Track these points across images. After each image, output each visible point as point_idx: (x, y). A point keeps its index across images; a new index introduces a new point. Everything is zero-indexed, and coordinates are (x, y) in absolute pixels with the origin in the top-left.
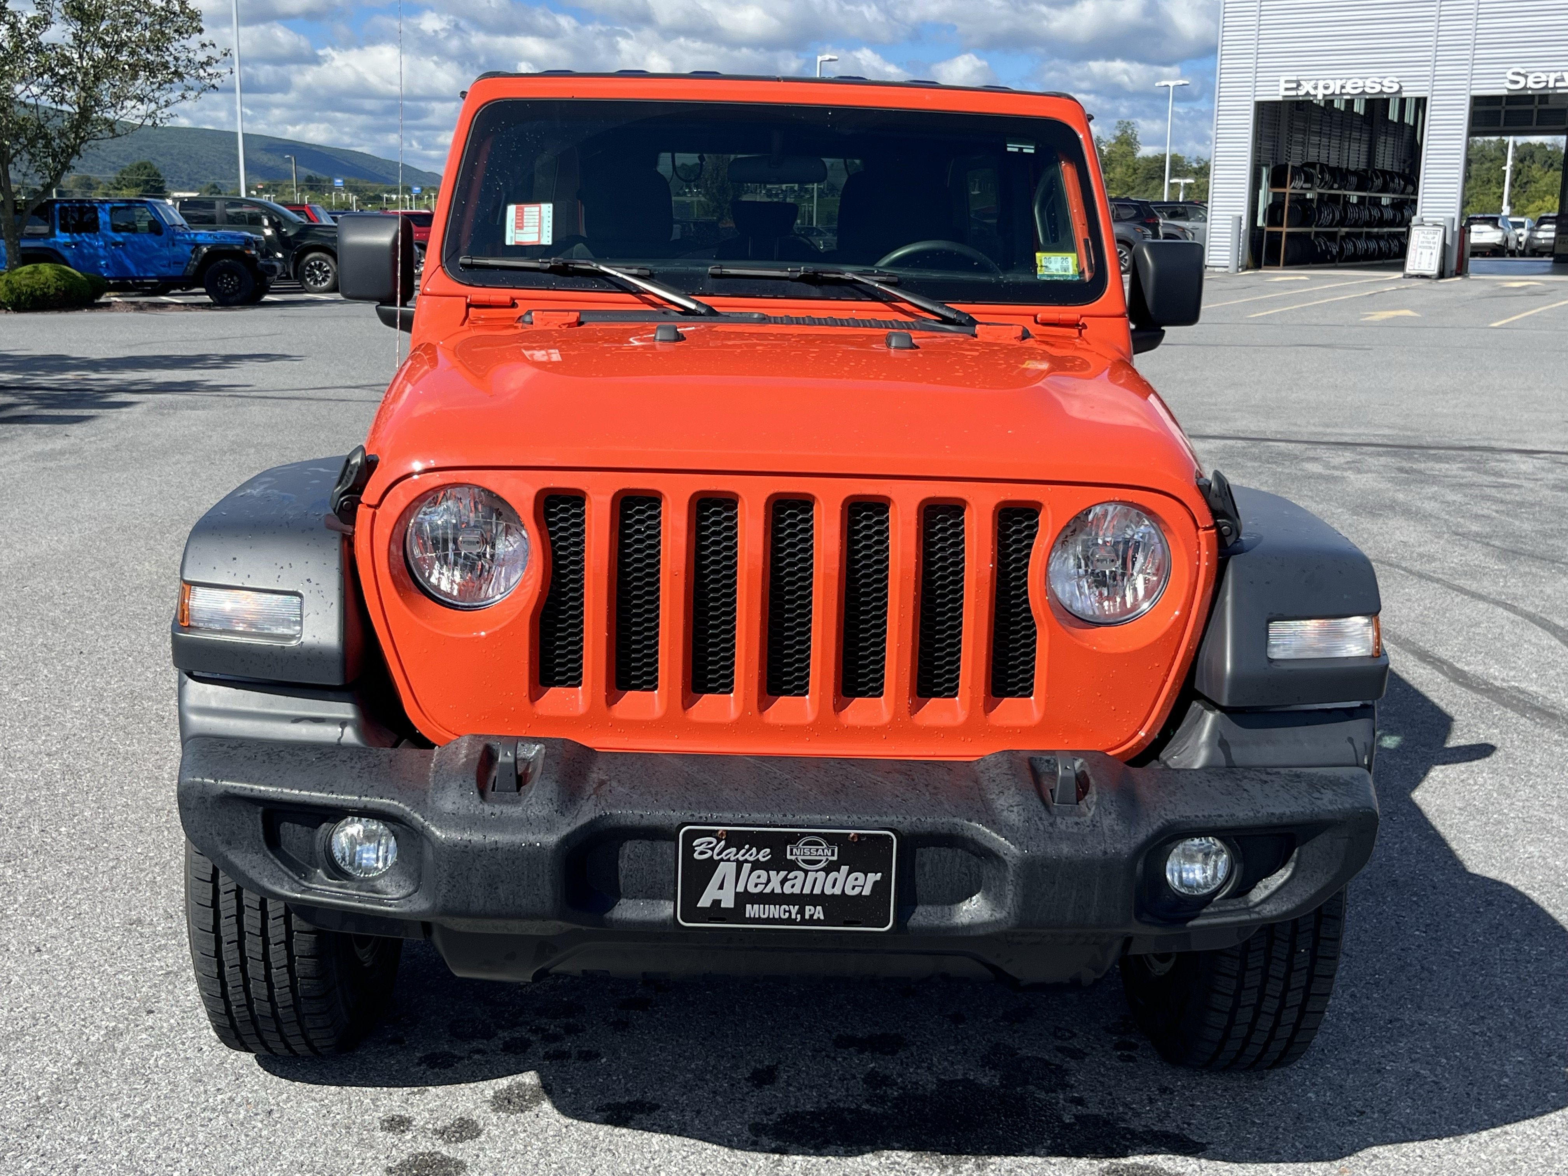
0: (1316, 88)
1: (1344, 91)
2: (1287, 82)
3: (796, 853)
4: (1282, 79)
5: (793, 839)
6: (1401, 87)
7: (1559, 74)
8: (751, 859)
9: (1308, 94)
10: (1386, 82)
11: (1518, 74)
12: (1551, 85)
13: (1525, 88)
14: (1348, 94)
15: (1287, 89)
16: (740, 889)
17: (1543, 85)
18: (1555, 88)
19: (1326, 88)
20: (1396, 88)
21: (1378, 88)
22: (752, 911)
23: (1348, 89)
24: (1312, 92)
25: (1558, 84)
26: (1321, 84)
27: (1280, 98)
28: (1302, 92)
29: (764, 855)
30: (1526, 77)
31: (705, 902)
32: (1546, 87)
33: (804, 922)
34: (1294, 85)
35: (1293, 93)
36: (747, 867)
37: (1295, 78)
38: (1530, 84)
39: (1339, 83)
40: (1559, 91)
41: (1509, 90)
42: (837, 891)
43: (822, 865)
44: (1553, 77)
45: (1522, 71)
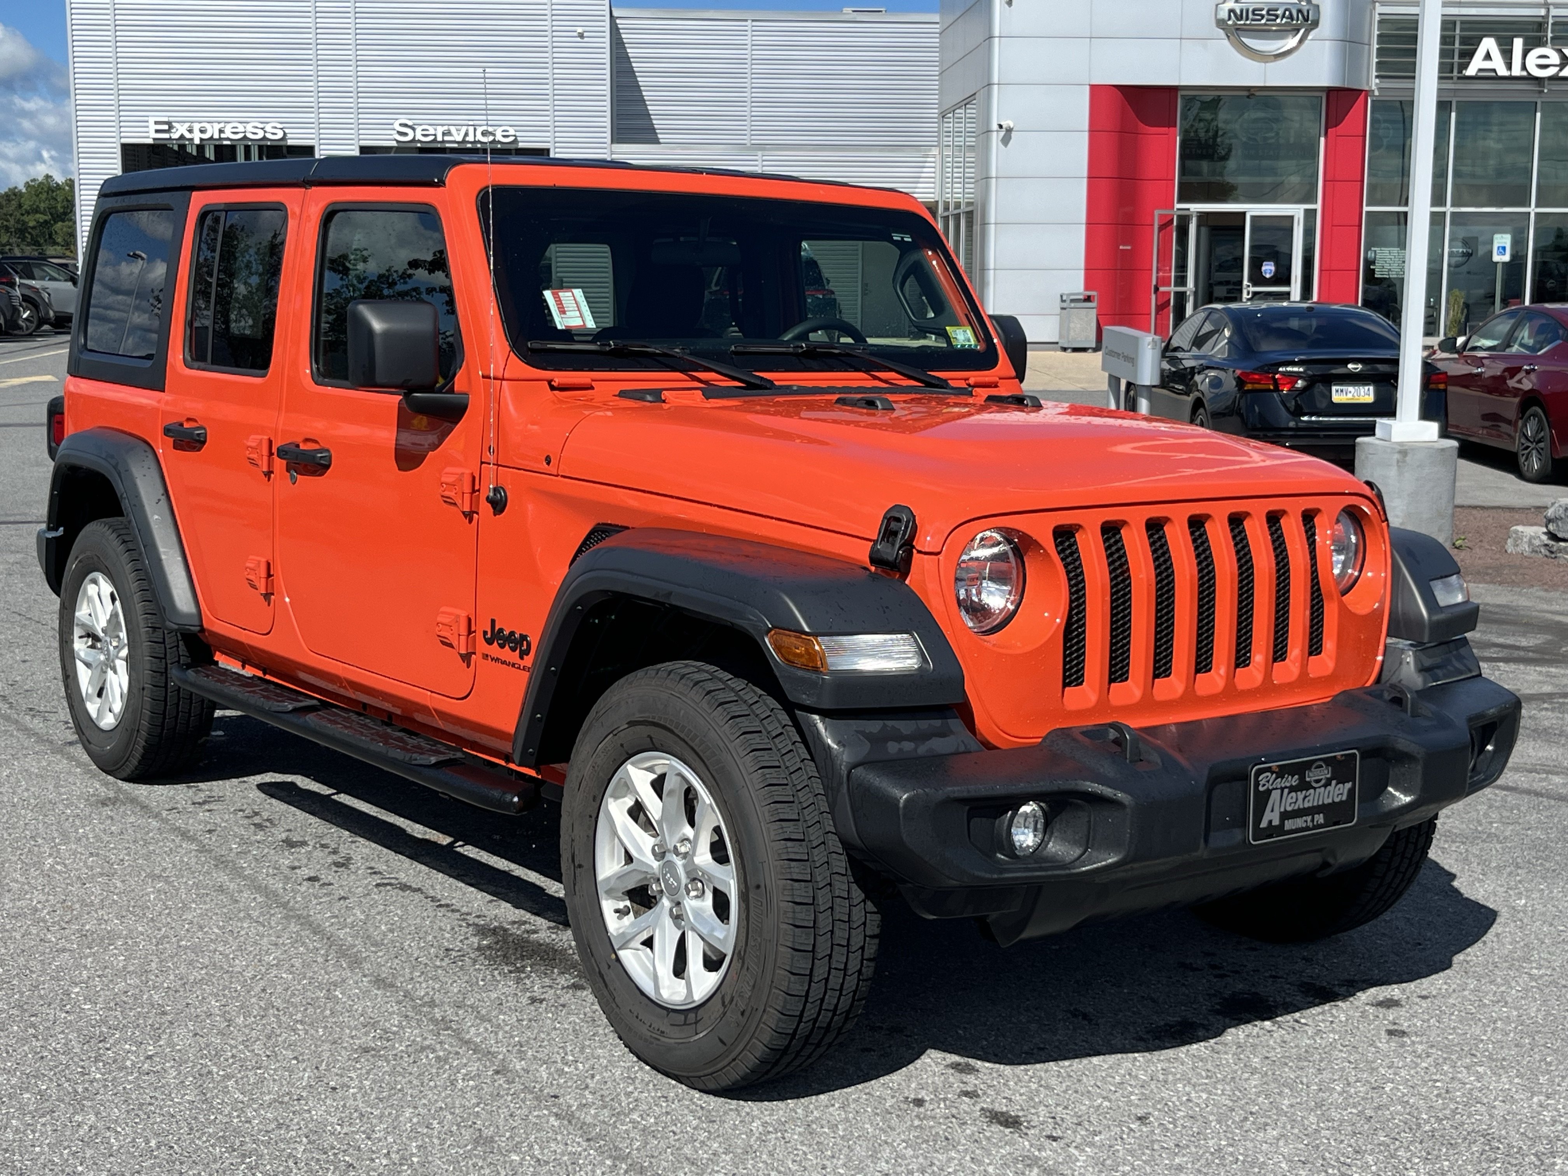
0: (190, 131)
1: (223, 136)
2: (156, 123)
3: (1311, 776)
4: (152, 120)
5: (1308, 765)
6: (285, 134)
7: (446, 128)
8: (1288, 785)
9: (182, 137)
10: (268, 128)
11: (406, 125)
12: (440, 138)
13: (413, 140)
14: (228, 139)
15: (157, 131)
16: (1282, 810)
17: (431, 138)
18: (443, 142)
19: (202, 131)
20: (280, 135)
21: (261, 135)
22: (1289, 825)
23: (228, 134)
24: (188, 135)
25: (446, 138)
26: (196, 127)
27: (150, 141)
28: (176, 136)
29: (1294, 781)
30: (414, 129)
31: (1264, 824)
32: (435, 141)
33: (1315, 827)
34: (166, 127)
35: (166, 136)
36: (1286, 791)
37: (166, 119)
38: (419, 137)
39: (217, 127)
40: (448, 145)
41: (398, 142)
42: (1330, 801)
43: (1323, 782)
44: (440, 130)
45: (410, 123)
